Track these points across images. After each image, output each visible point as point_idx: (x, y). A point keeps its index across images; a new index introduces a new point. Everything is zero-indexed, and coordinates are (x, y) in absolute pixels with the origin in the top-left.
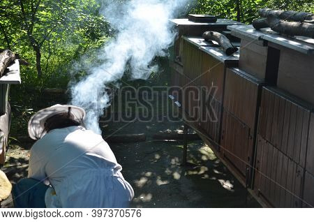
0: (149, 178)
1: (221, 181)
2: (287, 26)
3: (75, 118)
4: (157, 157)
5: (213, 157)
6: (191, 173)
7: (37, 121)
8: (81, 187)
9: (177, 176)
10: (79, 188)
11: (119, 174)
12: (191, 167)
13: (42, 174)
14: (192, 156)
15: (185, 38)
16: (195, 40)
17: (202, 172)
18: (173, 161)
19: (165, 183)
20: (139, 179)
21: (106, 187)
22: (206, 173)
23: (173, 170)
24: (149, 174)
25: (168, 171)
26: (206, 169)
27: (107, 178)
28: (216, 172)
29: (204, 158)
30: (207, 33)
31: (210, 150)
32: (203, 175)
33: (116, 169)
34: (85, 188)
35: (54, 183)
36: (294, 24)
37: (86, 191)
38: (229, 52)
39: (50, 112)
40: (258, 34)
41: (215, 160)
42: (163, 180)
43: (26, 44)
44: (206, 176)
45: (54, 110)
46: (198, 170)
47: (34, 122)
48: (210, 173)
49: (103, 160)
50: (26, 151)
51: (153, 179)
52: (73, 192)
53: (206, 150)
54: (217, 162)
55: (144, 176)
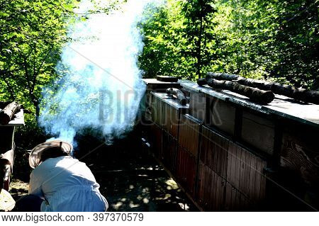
0: (123, 202)
1: (180, 204)
2: (216, 83)
3: (65, 151)
4: (132, 187)
5: (176, 186)
6: (157, 199)
7: (36, 153)
8: (68, 198)
9: (146, 201)
10: (66, 199)
11: (97, 190)
12: (158, 195)
13: (39, 190)
14: (159, 187)
15: (153, 93)
16: (160, 95)
17: (166, 198)
18: (144, 190)
19: (136, 206)
20: (116, 204)
21: (87, 198)
22: (169, 198)
23: (144, 197)
24: (124, 200)
25: (139, 198)
26: (170, 196)
27: (88, 192)
28: (177, 198)
29: (169, 188)
30: (169, 89)
31: (174, 182)
32: (167, 200)
33: (95, 187)
34: (71, 199)
35: (47, 197)
36: (221, 82)
37: (72, 200)
38: (183, 102)
39: (46, 146)
40: (199, 89)
41: (177, 189)
42: (134, 204)
43: (28, 101)
44: (169, 201)
45: (50, 144)
46: (164, 197)
47: (34, 153)
48: (172, 198)
49: (85, 180)
50: (25, 184)
51: (127, 203)
52: (62, 201)
53: (171, 183)
54: (179, 191)
55: (120, 201)
